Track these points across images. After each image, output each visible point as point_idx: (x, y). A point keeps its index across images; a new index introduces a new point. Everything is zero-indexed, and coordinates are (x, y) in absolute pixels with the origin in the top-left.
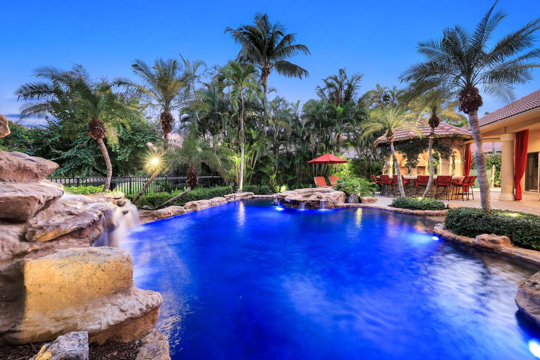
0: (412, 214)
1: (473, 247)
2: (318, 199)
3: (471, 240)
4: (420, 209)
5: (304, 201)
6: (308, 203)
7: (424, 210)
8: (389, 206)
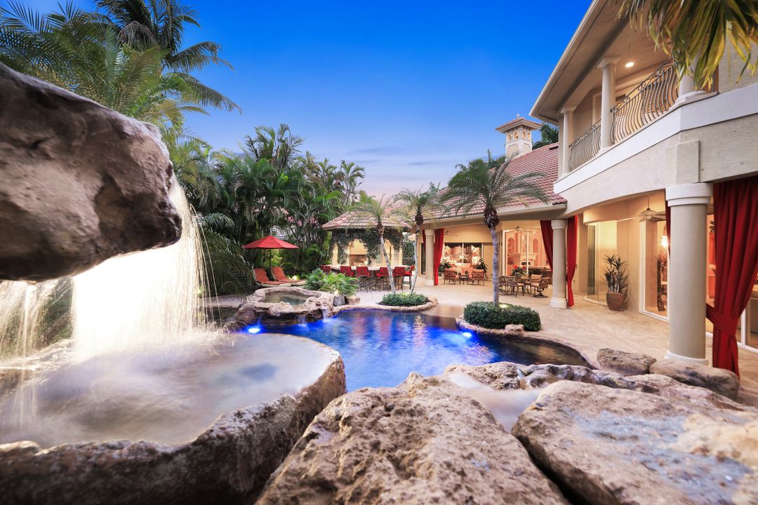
0: (410, 311)
1: (505, 337)
2: (317, 308)
3: (501, 331)
4: (414, 305)
5: (302, 313)
6: (309, 315)
7: (417, 305)
8: (380, 304)
